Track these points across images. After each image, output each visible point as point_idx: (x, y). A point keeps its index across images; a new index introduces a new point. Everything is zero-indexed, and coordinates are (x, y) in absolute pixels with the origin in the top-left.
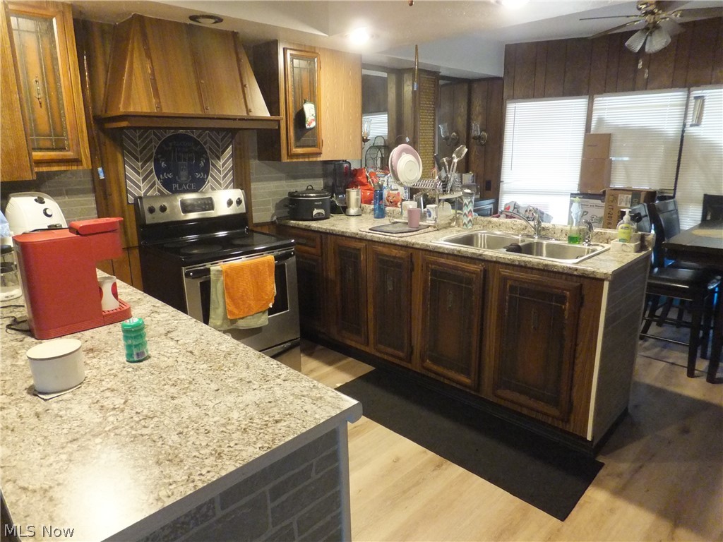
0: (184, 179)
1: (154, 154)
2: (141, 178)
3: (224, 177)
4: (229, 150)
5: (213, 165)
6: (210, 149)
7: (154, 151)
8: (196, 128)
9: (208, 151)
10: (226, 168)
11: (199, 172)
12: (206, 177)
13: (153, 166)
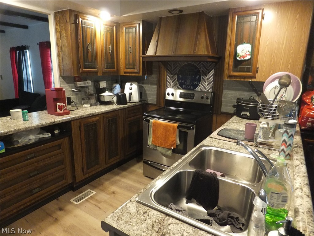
0: (188, 83)
1: (178, 72)
2: (172, 81)
3: (208, 85)
4: (212, 72)
5: (203, 78)
6: (202, 71)
7: (178, 71)
8: (196, 61)
9: (201, 72)
10: (209, 81)
11: (196, 81)
12: (198, 83)
13: (177, 77)
